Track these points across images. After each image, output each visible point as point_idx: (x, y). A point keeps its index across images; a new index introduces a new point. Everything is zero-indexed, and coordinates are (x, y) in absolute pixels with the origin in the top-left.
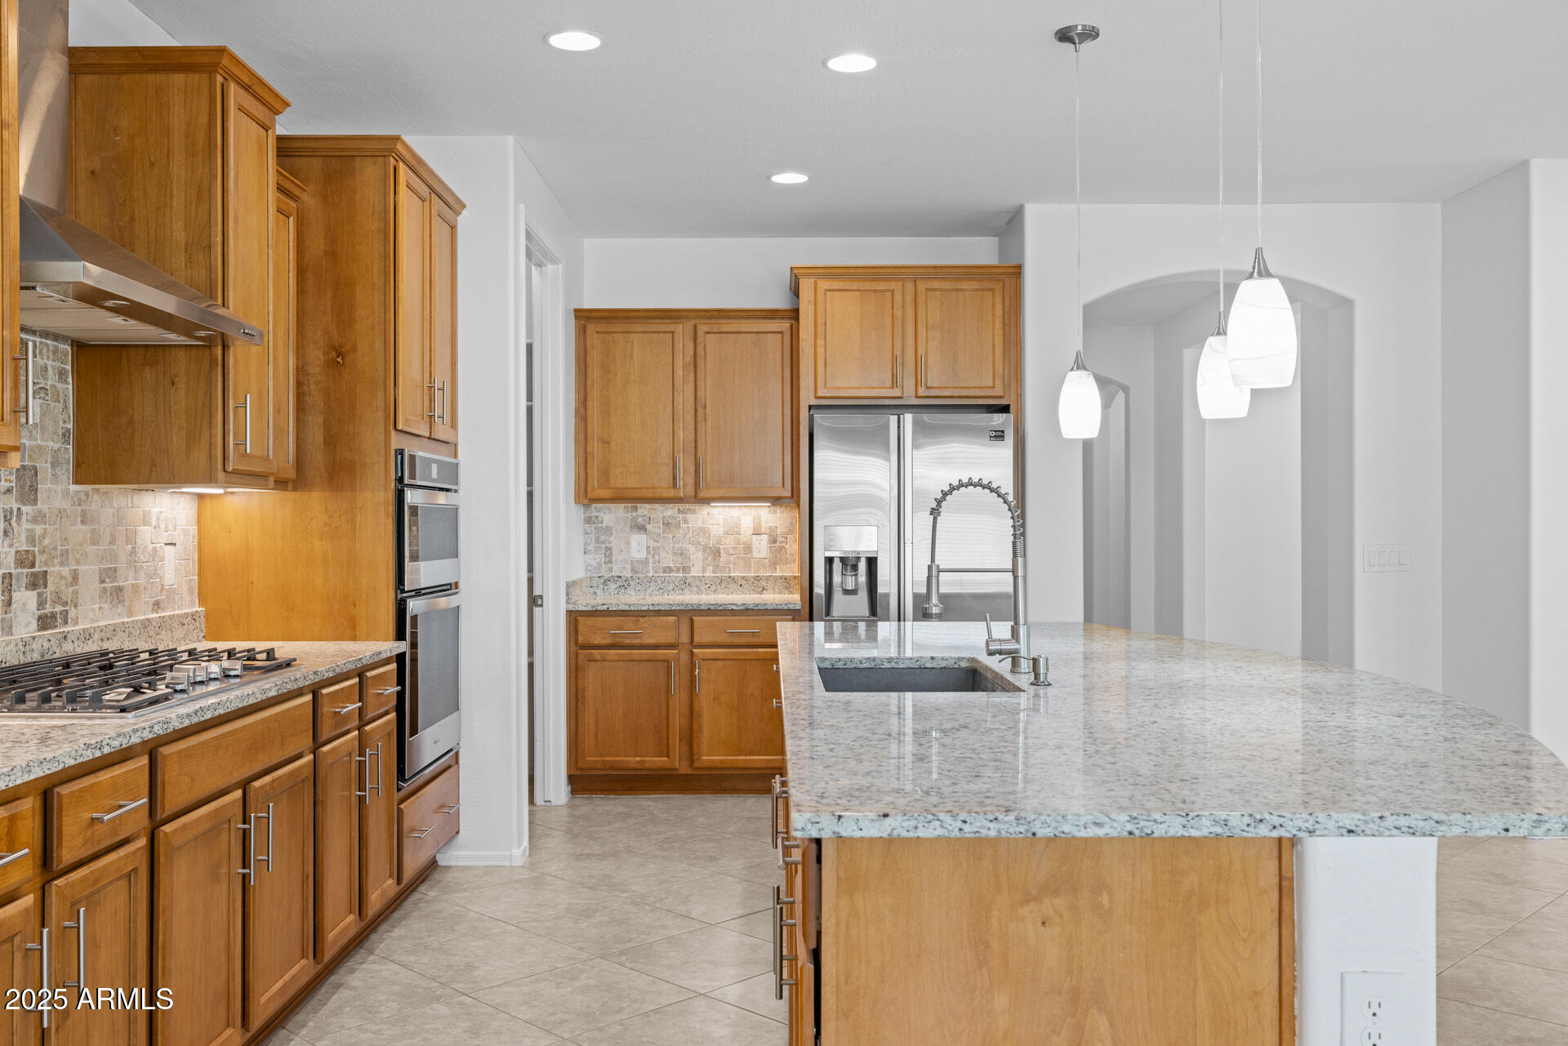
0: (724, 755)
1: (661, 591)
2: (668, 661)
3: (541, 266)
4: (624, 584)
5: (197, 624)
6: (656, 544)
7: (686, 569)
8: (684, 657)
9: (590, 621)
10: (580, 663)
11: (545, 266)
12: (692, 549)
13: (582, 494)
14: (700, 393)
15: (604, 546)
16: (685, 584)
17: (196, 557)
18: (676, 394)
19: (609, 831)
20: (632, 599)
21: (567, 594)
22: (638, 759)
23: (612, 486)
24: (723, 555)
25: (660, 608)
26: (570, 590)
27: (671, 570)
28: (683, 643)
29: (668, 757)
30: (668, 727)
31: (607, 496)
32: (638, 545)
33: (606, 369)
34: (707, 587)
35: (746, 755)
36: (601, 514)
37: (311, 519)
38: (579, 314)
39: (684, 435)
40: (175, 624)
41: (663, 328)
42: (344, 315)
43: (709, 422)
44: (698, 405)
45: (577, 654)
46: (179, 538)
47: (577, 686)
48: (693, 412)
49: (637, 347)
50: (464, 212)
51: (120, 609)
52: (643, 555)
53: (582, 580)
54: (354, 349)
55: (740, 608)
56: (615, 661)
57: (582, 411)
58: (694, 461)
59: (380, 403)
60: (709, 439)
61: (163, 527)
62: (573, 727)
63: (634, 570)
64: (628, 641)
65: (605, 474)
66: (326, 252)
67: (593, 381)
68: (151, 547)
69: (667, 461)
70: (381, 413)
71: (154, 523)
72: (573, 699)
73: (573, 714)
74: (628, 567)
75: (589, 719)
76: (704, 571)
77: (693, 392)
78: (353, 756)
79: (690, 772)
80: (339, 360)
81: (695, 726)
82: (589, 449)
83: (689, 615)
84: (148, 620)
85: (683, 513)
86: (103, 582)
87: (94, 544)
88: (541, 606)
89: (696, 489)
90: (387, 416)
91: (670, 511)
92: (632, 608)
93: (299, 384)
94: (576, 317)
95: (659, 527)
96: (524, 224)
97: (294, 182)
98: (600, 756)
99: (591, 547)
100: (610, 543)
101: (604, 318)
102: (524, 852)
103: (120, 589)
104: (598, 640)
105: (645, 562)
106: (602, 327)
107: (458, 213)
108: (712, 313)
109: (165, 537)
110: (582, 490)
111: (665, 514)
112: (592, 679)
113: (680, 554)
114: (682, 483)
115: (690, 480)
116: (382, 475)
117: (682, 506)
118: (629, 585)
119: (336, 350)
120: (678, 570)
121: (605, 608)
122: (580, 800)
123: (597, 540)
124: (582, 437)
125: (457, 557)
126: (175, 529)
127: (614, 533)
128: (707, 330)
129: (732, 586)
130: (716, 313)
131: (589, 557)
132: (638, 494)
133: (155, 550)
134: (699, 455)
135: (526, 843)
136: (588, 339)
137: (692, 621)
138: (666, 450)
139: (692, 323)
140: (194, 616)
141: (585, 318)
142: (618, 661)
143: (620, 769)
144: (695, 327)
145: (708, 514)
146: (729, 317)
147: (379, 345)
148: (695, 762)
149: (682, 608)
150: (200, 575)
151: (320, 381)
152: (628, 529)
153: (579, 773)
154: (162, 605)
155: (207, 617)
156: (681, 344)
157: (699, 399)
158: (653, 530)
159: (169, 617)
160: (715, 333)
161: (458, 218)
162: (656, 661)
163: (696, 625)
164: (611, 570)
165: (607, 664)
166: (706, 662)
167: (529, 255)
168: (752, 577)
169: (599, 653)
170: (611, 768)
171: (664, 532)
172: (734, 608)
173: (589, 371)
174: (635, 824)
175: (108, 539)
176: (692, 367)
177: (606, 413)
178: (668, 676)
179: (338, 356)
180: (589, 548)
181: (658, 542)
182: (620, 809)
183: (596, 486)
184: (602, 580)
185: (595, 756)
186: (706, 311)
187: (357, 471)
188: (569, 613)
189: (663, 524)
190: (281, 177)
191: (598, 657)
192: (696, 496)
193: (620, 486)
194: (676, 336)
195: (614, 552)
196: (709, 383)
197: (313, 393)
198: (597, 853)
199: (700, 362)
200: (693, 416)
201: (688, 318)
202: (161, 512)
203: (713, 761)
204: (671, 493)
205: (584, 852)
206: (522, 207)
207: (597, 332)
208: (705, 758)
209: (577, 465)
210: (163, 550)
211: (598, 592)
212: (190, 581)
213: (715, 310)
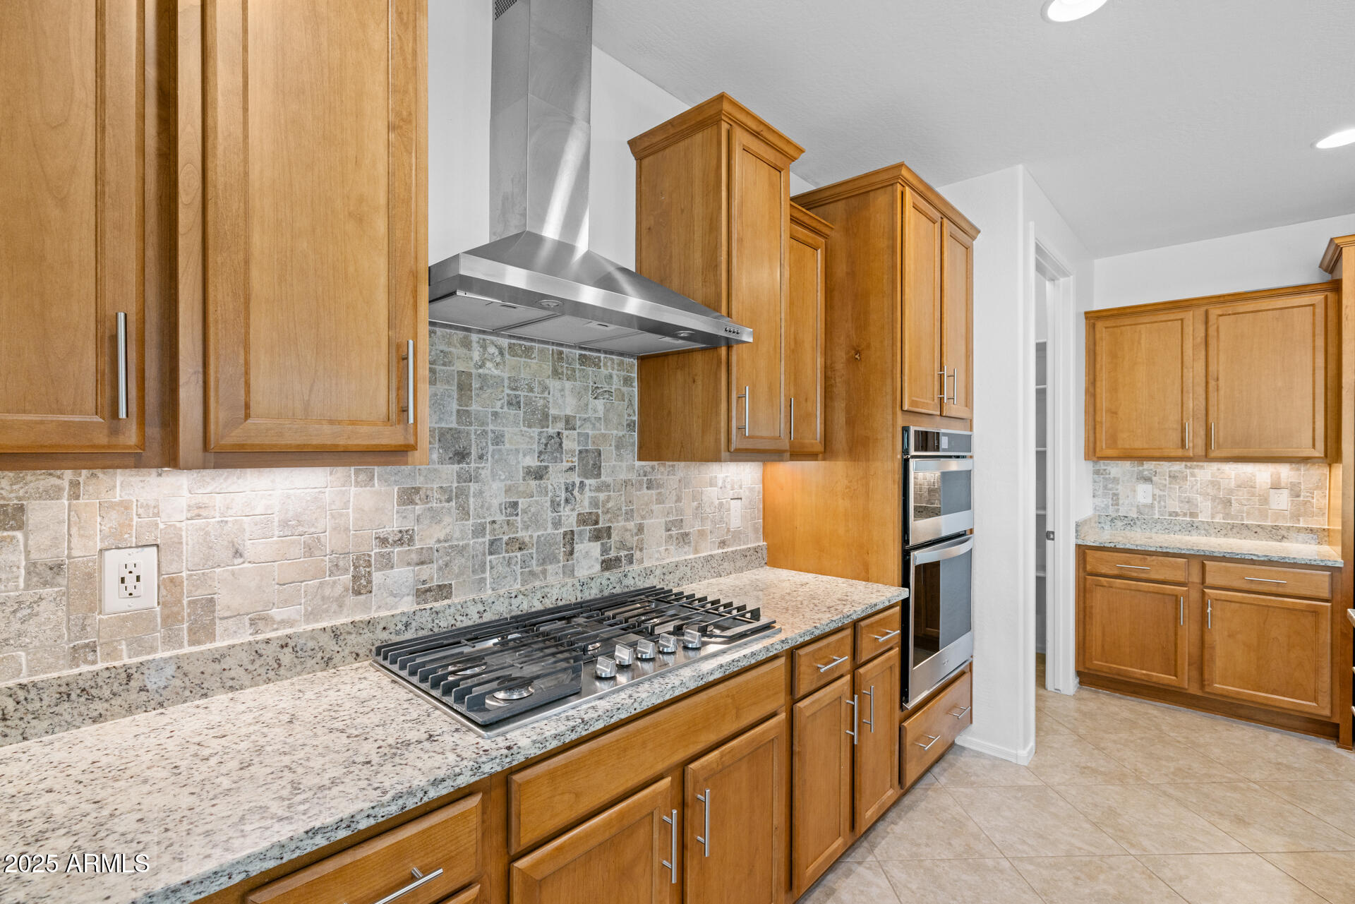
0: (1240, 687)
1: (1167, 531)
2: (1176, 596)
3: (1053, 280)
4: (1130, 523)
5: (760, 555)
6: (1162, 493)
7: (1192, 515)
8: (1195, 595)
9: (1098, 554)
10: (1088, 586)
11: (1058, 279)
12: (1199, 498)
13: (1090, 453)
14: (1212, 368)
15: (1111, 492)
16: (1192, 527)
17: (761, 506)
18: (1185, 370)
19: (1115, 742)
20: (1138, 538)
21: (1077, 531)
22: (1144, 672)
23: (1120, 447)
24: (1235, 504)
25: (1168, 550)
26: (1079, 528)
27: (1177, 514)
28: (1193, 583)
29: (1176, 676)
30: (1176, 651)
31: (1115, 455)
32: (1144, 493)
33: (1113, 355)
34: (1217, 530)
35: (1266, 693)
36: (1109, 468)
37: (837, 482)
38: (1089, 315)
39: (1194, 403)
40: (738, 557)
41: (1172, 317)
42: (861, 321)
43: (1222, 392)
44: (1210, 377)
45: (1085, 579)
46: (744, 493)
47: (1084, 603)
48: (1204, 385)
49: (1145, 336)
50: (979, 236)
51: (686, 548)
52: (1149, 500)
53: (1090, 519)
54: (868, 346)
55: (1262, 559)
56: (1120, 588)
57: (1091, 390)
58: (1204, 425)
59: (889, 389)
60: (1222, 407)
61: (729, 487)
62: (1081, 635)
63: (1140, 512)
64: (1135, 574)
65: (1113, 440)
66: (847, 273)
67: (1101, 366)
68: (717, 502)
69: (1175, 426)
70: (889, 398)
71: (720, 484)
72: (1081, 613)
73: (1081, 626)
74: (1135, 509)
75: (1096, 631)
76: (1213, 518)
77: (1204, 367)
78: (843, 699)
79: (1199, 693)
80: (857, 356)
81: (1207, 656)
82: (1098, 419)
83: (1201, 560)
84: (711, 556)
85: (1190, 468)
86: (669, 530)
87: (660, 503)
88: (1053, 539)
89: (1206, 450)
90: (894, 400)
91: (1177, 467)
92: (1139, 548)
93: (826, 378)
94: (1086, 318)
95: (1165, 479)
96: (1034, 238)
97: (820, 222)
98: (1106, 662)
99: (1100, 492)
100: (1117, 490)
101: (1112, 316)
102: (1029, 753)
103: (687, 534)
104: (1104, 570)
105: (1152, 506)
106: (1109, 323)
107: (973, 238)
108: (1226, 298)
109: (731, 494)
110: (1091, 449)
111: (1171, 469)
112: (1099, 600)
113: (1188, 502)
114: (1191, 445)
115: (1200, 442)
116: (890, 448)
117: (1189, 464)
118: (1135, 523)
119: (855, 349)
120: (1185, 515)
121: (1112, 545)
122: (1087, 693)
123: (1105, 487)
124: (1091, 409)
125: (970, 508)
126: (741, 488)
127: (1121, 483)
128: (1221, 313)
129: (1245, 532)
130: (1230, 298)
131: (1096, 499)
132: (1145, 453)
133: (721, 504)
134: (1211, 420)
135: (1032, 744)
136: (1097, 333)
137: (1203, 566)
138: (1174, 417)
139: (1203, 309)
140: (756, 550)
141: (1094, 319)
142: (1125, 589)
143: (1126, 677)
144: (1207, 312)
145: (1219, 469)
146: (1246, 299)
147: (887, 342)
148: (1206, 687)
149: (1192, 552)
150: (764, 519)
151: (843, 375)
152: (1134, 480)
153: (1086, 671)
154: (727, 543)
155: (768, 548)
156: (1191, 328)
157: (1210, 374)
158: (1159, 481)
159: (732, 552)
160: (1229, 315)
161: (974, 242)
162: (1164, 594)
163: (1207, 568)
164: (1117, 510)
165: (1114, 590)
166: (1220, 602)
167: (1040, 268)
168: (1269, 526)
169: (1107, 581)
170: (1119, 675)
171: (1170, 484)
172: (1255, 558)
173: (1099, 358)
174: (1142, 739)
175: (674, 498)
176: (1203, 346)
177: (1114, 389)
178: (1176, 609)
179: (857, 354)
180: (1097, 493)
181: (1164, 491)
182: (1126, 714)
183: (1104, 447)
184: (1109, 518)
185: (1102, 661)
186: (1219, 296)
187: (871, 445)
188: (1078, 547)
189: (1170, 477)
190: (796, 211)
191: (1105, 584)
192: (1206, 456)
193: (1127, 447)
194: (1185, 322)
195: (1120, 497)
196: (1222, 358)
197: (838, 384)
198: (1103, 769)
199: (1212, 342)
200: (1204, 388)
201: (1199, 306)
202: (727, 477)
203: (1227, 691)
204: (1180, 453)
205: (1089, 764)
206: (1032, 224)
207: (1106, 328)
208: (1218, 686)
209: (1087, 431)
210: (729, 504)
211: (1106, 527)
212: (756, 523)
213: (1229, 295)
